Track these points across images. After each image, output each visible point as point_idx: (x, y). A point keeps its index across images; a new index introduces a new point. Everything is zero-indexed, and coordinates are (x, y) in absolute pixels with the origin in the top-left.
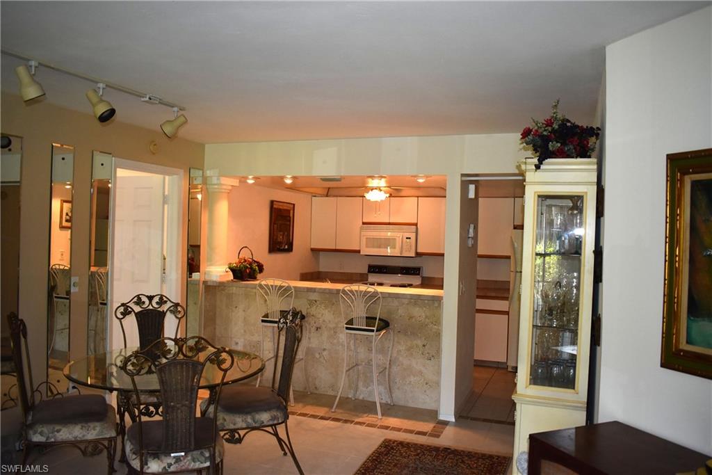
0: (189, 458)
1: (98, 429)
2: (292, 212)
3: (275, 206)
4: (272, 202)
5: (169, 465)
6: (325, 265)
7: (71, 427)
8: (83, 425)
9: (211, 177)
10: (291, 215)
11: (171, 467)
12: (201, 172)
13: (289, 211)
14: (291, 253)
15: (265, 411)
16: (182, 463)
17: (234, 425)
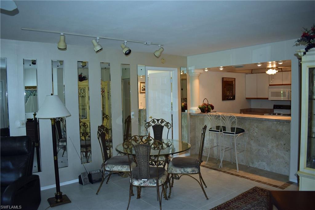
0: (149, 182)
1: (126, 168)
2: (234, 82)
3: (224, 80)
4: (223, 78)
5: (141, 183)
6: (254, 105)
7: (118, 166)
8: (122, 166)
9: (191, 70)
10: (234, 83)
11: (142, 184)
12: (186, 68)
13: (232, 82)
14: (234, 100)
15: (190, 168)
16: (146, 183)
17: (176, 172)
